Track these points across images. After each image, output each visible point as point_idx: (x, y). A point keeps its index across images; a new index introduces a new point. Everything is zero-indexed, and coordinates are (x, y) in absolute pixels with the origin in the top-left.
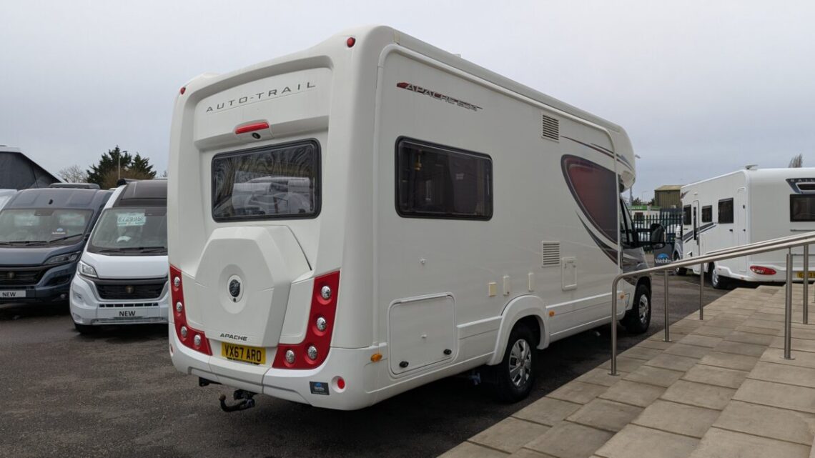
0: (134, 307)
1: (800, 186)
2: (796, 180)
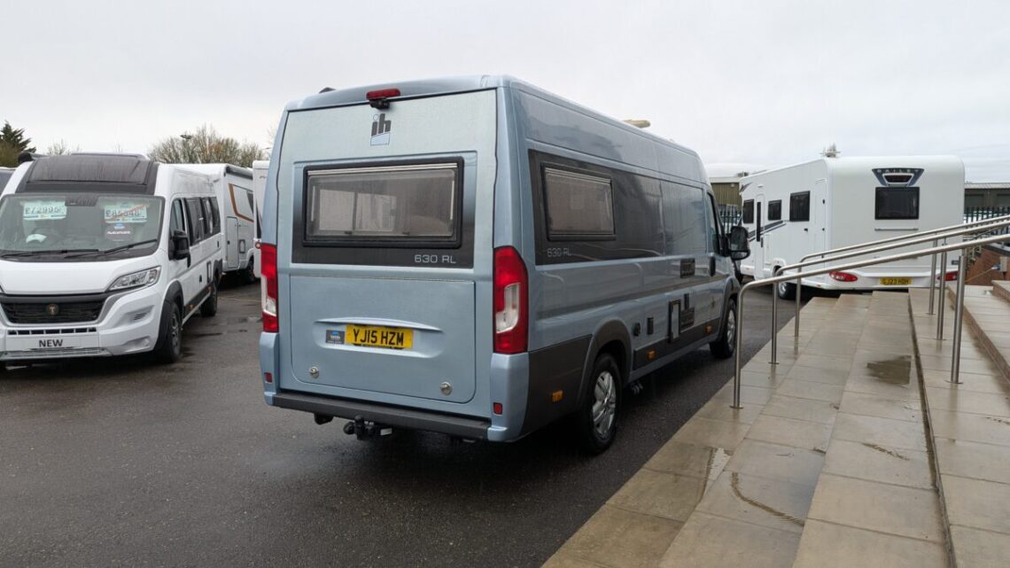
0: (60, 334)
1: (887, 177)
2: (883, 170)
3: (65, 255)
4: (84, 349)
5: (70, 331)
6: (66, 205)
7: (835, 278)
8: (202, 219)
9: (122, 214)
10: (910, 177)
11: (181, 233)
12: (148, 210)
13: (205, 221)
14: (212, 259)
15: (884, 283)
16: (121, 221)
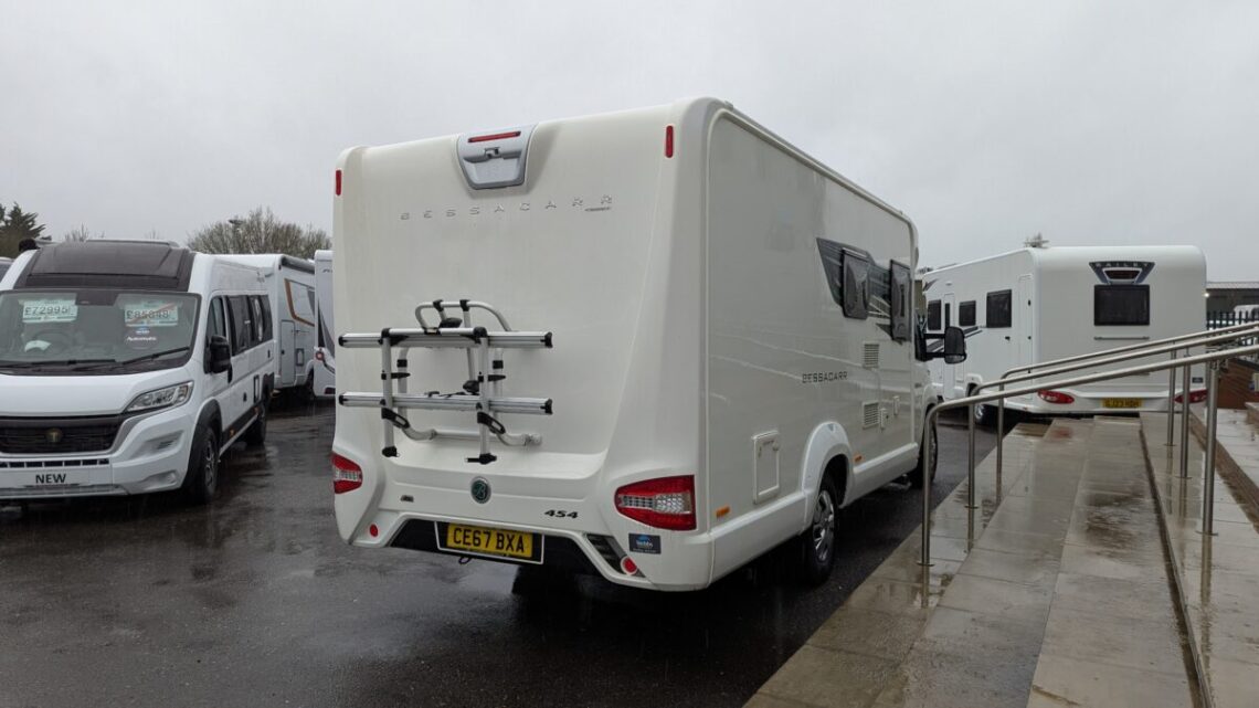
0: (63, 467)
1: (1108, 272)
2: (1104, 264)
3: (73, 366)
4: (92, 486)
5: (77, 463)
6: (77, 303)
7: (1045, 399)
8: (248, 322)
9: (147, 315)
10: (1138, 272)
11: (220, 340)
12: (180, 310)
13: (252, 325)
14: (261, 372)
15: (1108, 406)
16: (145, 325)
